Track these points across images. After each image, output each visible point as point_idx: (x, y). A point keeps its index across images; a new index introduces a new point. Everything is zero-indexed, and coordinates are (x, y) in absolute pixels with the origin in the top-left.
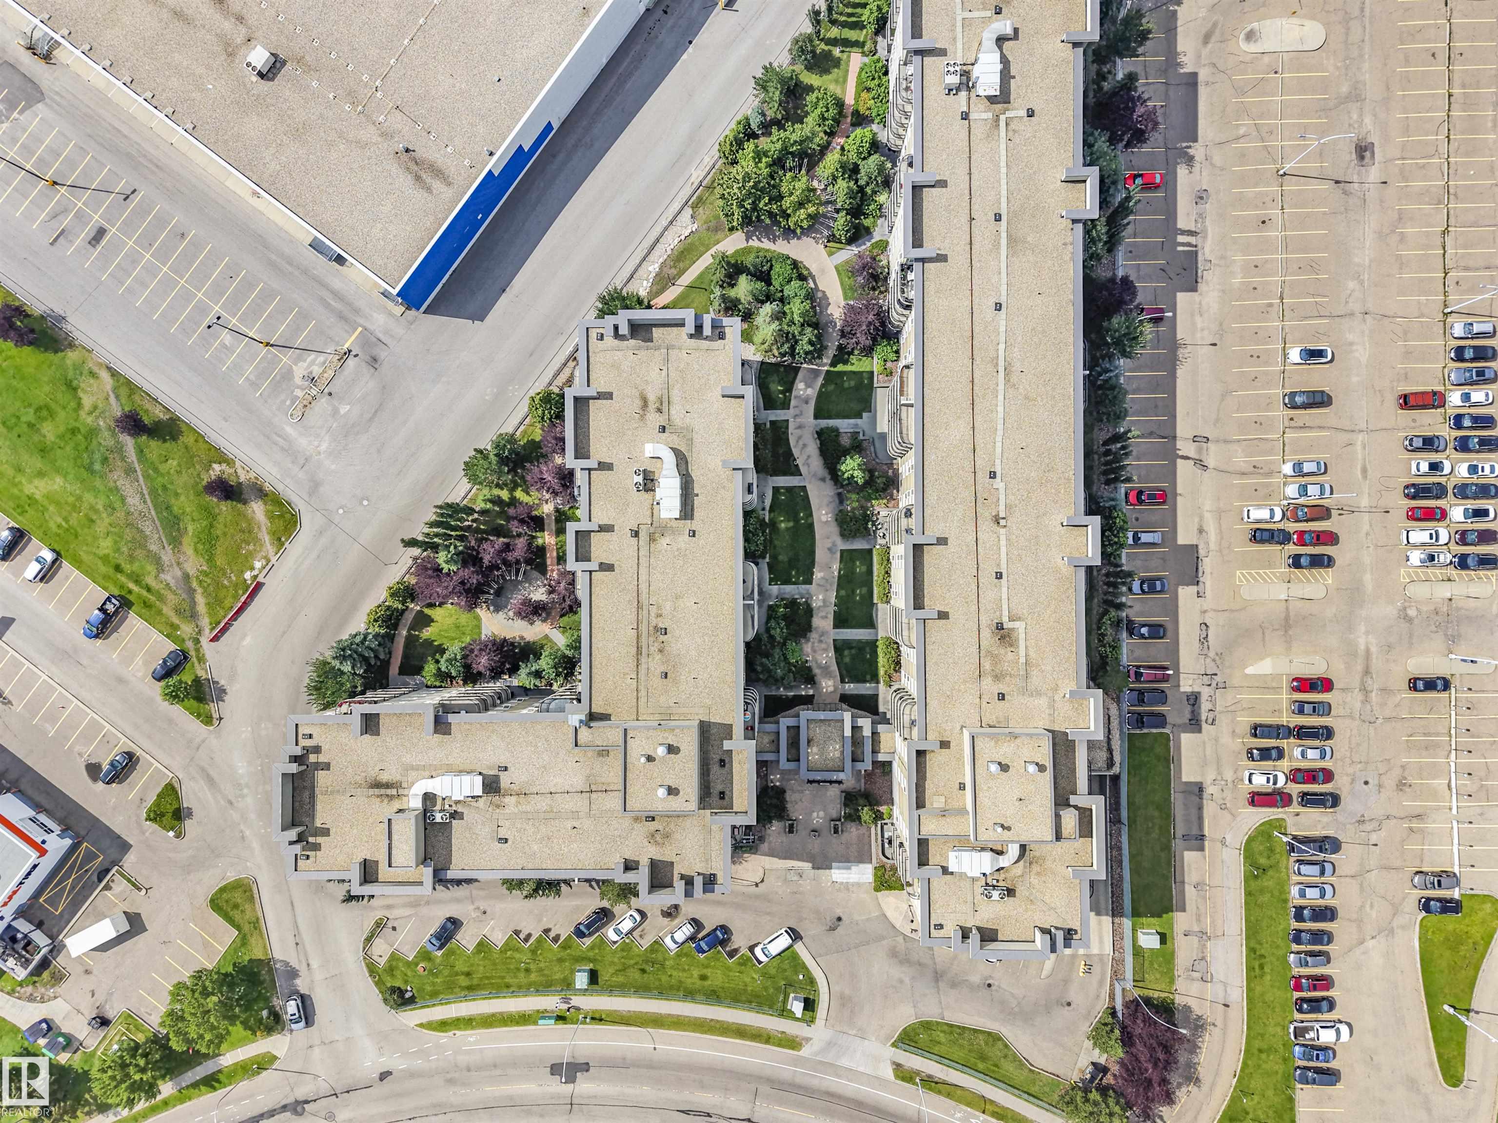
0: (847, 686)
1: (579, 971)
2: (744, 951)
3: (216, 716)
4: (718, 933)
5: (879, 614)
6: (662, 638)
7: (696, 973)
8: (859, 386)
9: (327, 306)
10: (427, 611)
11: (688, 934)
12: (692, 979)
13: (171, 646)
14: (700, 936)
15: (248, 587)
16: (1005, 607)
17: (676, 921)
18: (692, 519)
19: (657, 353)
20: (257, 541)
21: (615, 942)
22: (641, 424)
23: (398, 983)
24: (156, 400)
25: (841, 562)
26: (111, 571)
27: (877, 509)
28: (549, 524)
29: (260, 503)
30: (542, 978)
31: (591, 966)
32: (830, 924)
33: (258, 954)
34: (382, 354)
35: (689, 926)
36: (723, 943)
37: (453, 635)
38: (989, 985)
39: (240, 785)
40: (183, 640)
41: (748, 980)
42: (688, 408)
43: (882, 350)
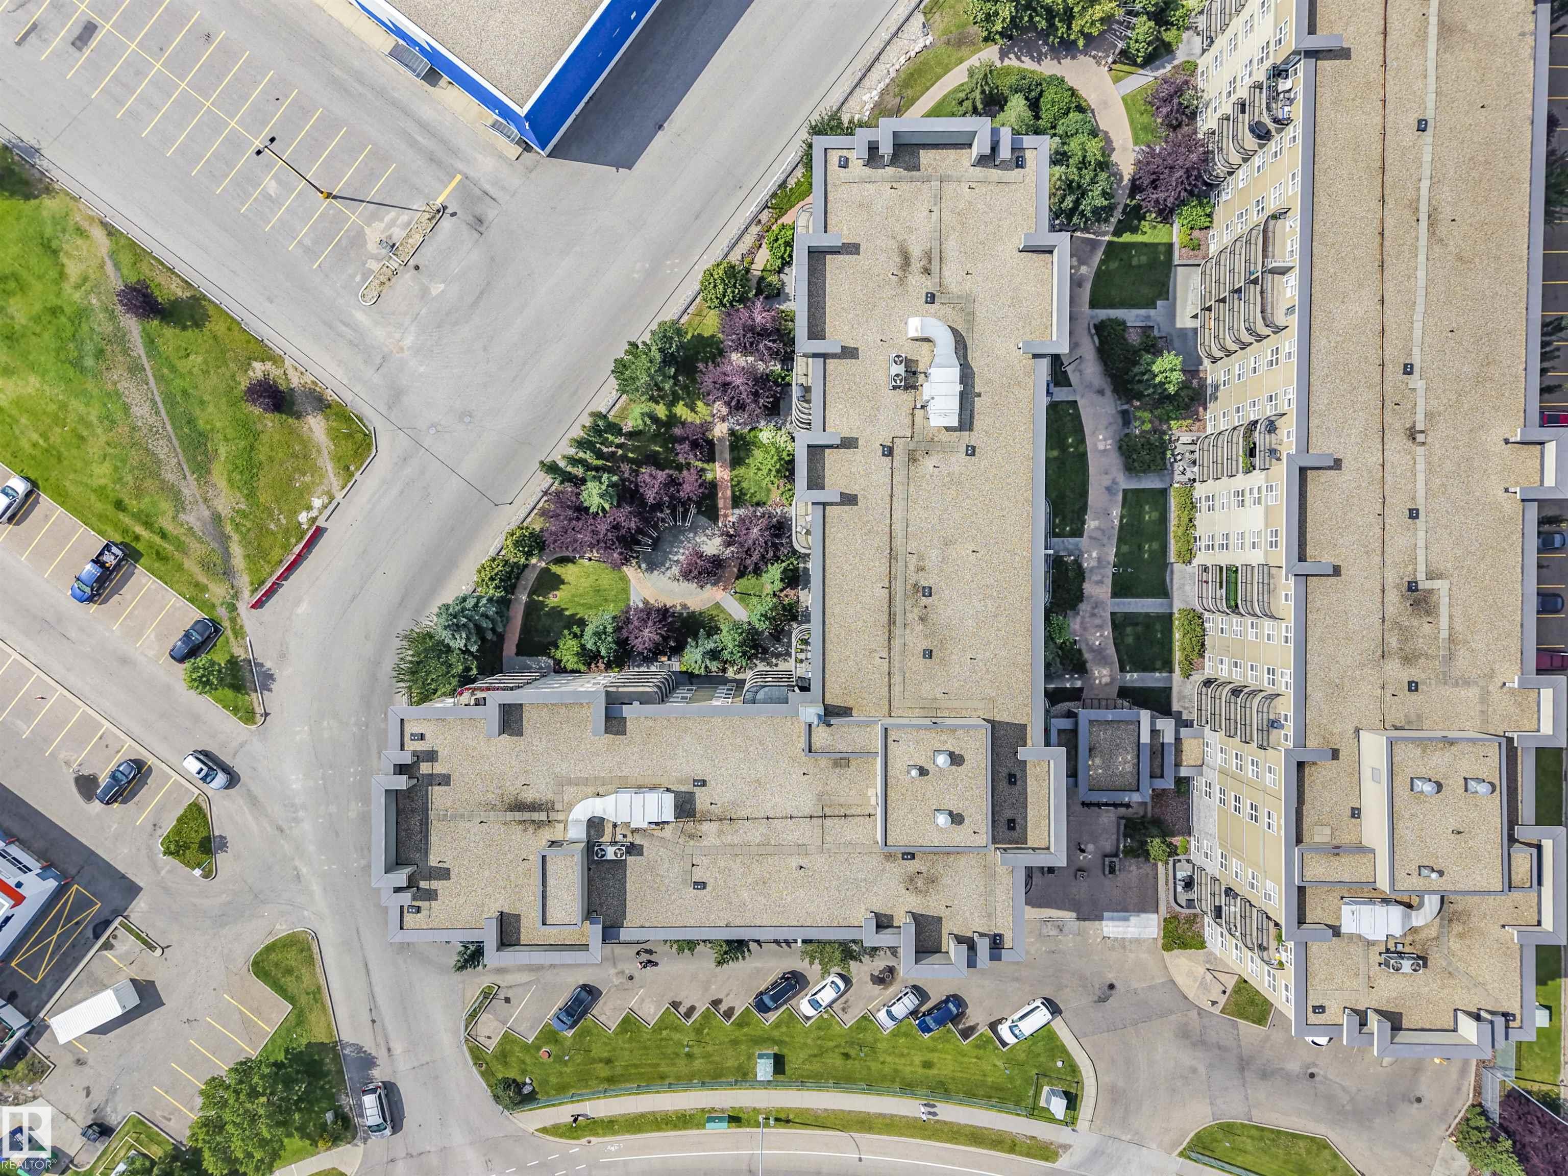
0: (1128, 676)
1: (761, 1056)
2: (983, 1029)
3: (259, 710)
4: (951, 1005)
5: (1175, 577)
6: (925, 601)
7: (918, 1059)
8: (1153, 264)
9: (413, 143)
10: (555, 569)
11: (911, 1007)
12: (912, 1066)
13: (196, 614)
14: (924, 1009)
15: (304, 533)
16: (1421, 559)
17: (892, 990)
18: (971, 429)
19: (925, 186)
20: (315, 470)
21: (808, 1018)
22: (899, 291)
23: (512, 1074)
24: (171, 271)
25: (1123, 506)
26: (110, 509)
27: (1176, 433)
28: (722, 453)
29: (320, 417)
30: (709, 1066)
31: (776, 1049)
32: (1098, 993)
33: (321, 1037)
34: (491, 214)
35: (912, 997)
36: (956, 1019)
37: (590, 601)
38: (1312, 1075)
39: (293, 805)
40: (213, 606)
41: (988, 1067)
42: (969, 267)
43: (1191, 212)
